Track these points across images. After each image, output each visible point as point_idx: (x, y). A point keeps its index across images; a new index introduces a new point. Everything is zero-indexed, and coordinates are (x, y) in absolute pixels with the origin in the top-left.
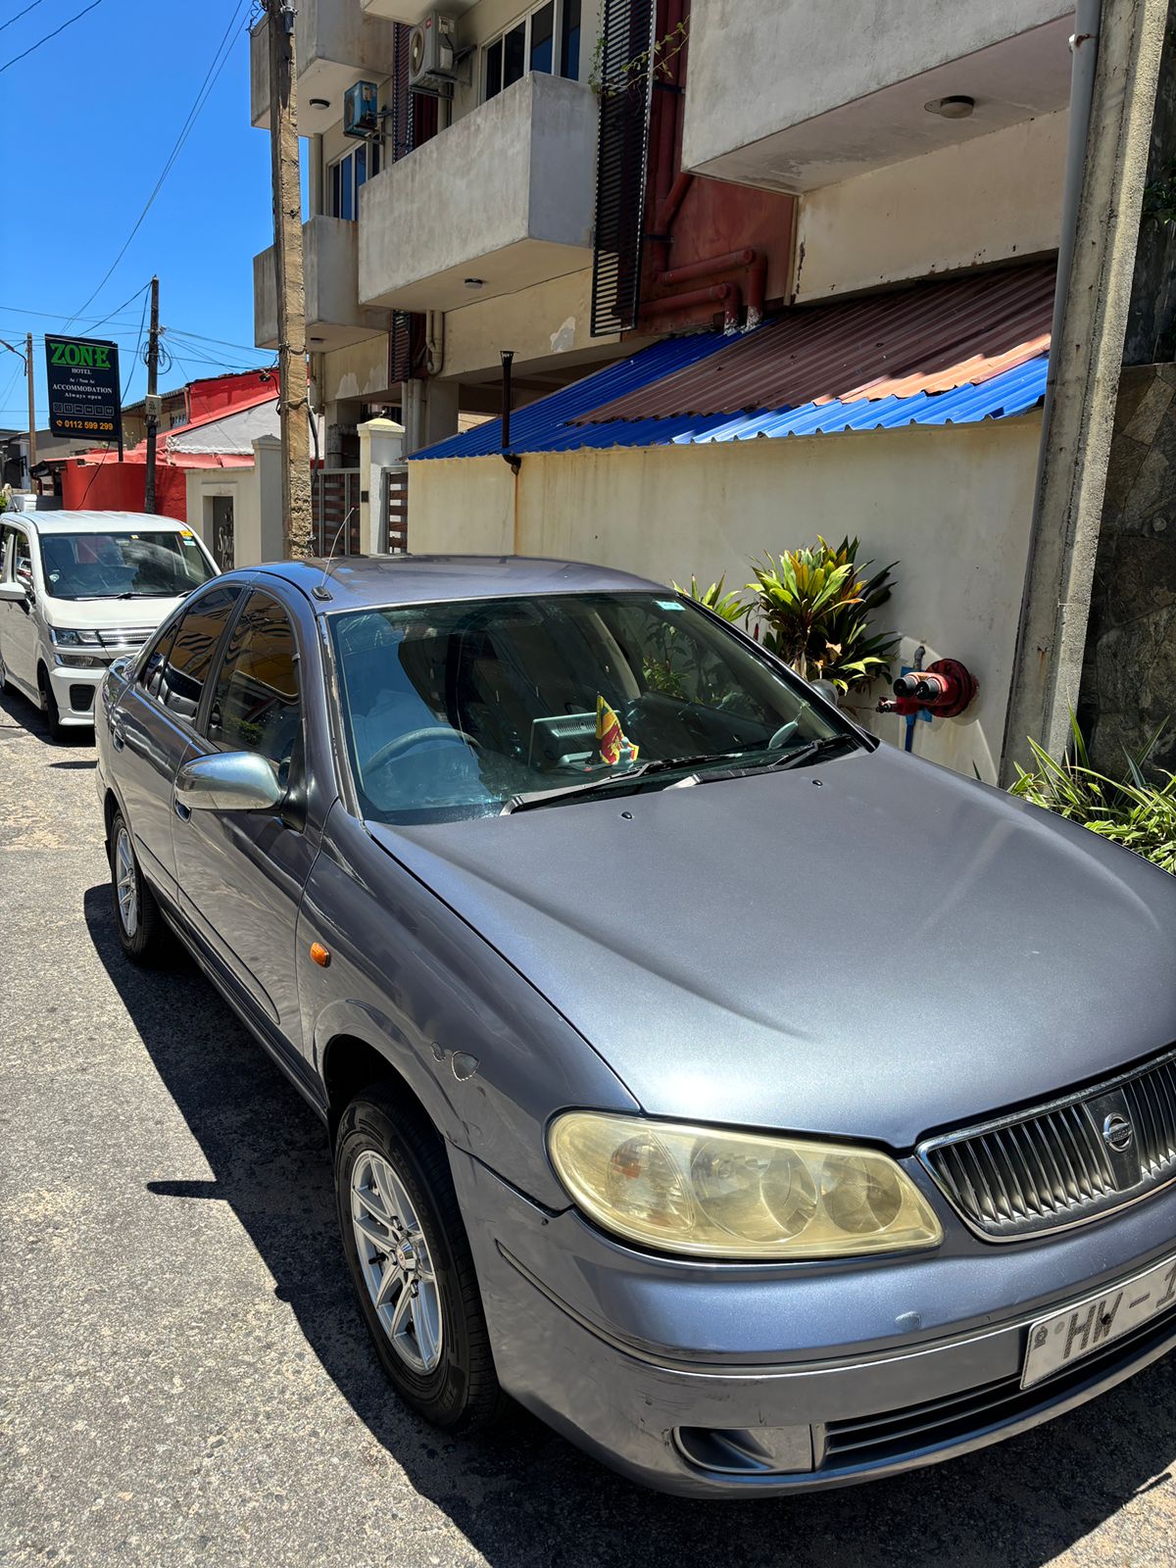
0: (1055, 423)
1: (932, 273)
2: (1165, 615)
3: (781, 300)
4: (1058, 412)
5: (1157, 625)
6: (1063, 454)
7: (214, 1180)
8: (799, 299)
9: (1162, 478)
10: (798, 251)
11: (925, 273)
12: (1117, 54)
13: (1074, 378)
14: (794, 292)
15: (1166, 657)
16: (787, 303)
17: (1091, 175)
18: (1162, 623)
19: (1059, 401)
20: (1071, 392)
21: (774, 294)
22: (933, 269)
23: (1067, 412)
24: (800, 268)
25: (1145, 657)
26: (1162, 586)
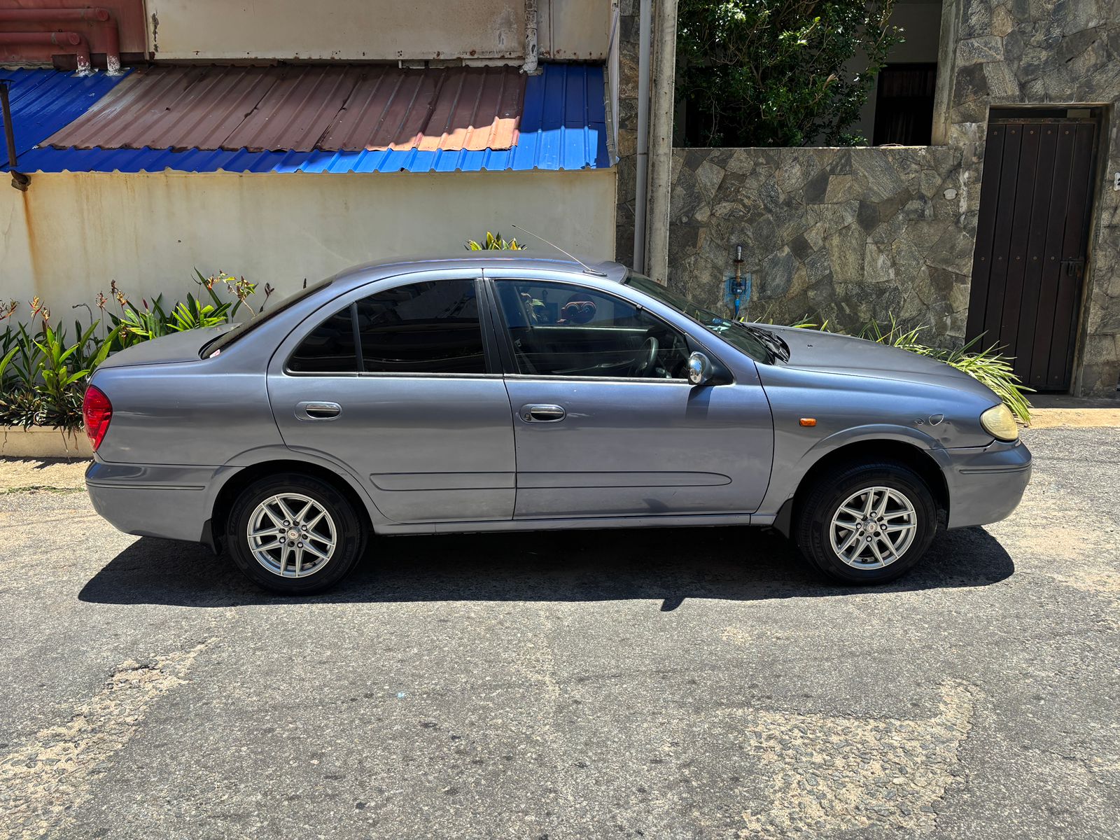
0: (655, 174)
1: (297, 59)
2: (693, 259)
3: (142, 54)
4: (656, 169)
5: (689, 263)
6: (661, 188)
7: (663, 600)
8: (158, 56)
9: (683, 199)
10: (150, 20)
11: (291, 57)
12: (669, 8)
13: (663, 153)
14: (152, 50)
15: (696, 277)
16: (147, 57)
17: (661, 61)
18: (692, 262)
19: (656, 163)
20: (662, 159)
21: (131, 48)
22: (297, 56)
23: (661, 169)
24: (155, 33)
25: (686, 278)
26: (689, 246)
